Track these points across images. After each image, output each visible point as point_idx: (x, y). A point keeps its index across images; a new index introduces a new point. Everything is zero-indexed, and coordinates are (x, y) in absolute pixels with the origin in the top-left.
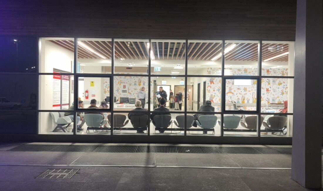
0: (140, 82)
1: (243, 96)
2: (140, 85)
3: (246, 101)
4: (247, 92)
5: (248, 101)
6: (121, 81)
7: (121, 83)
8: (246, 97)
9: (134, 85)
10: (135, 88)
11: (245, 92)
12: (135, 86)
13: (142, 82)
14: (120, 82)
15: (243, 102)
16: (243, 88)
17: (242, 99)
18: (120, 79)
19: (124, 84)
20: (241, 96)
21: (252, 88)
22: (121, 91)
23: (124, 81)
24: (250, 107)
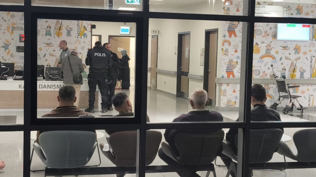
0: (60, 29)
1: (292, 64)
2: (59, 35)
3: (298, 74)
4: (301, 55)
5: (302, 74)
6: (13, 24)
7: (13, 28)
8: (299, 65)
9: (46, 35)
10: (49, 42)
11: (297, 56)
12: (48, 37)
14: (11, 28)
15: (293, 76)
16: (294, 46)
17: (291, 70)
18: (12, 20)
20: (289, 62)
21: (310, 47)
22: (15, 49)
23: (21, 26)
24: (306, 85)
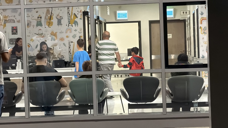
0: (50, 18)
2: (50, 24)
9: (37, 25)
10: (41, 32)
12: (39, 27)
13: (54, 17)
14: (3, 21)
18: (4, 14)
19: (14, 25)
22: (8, 41)
23: (13, 18)
